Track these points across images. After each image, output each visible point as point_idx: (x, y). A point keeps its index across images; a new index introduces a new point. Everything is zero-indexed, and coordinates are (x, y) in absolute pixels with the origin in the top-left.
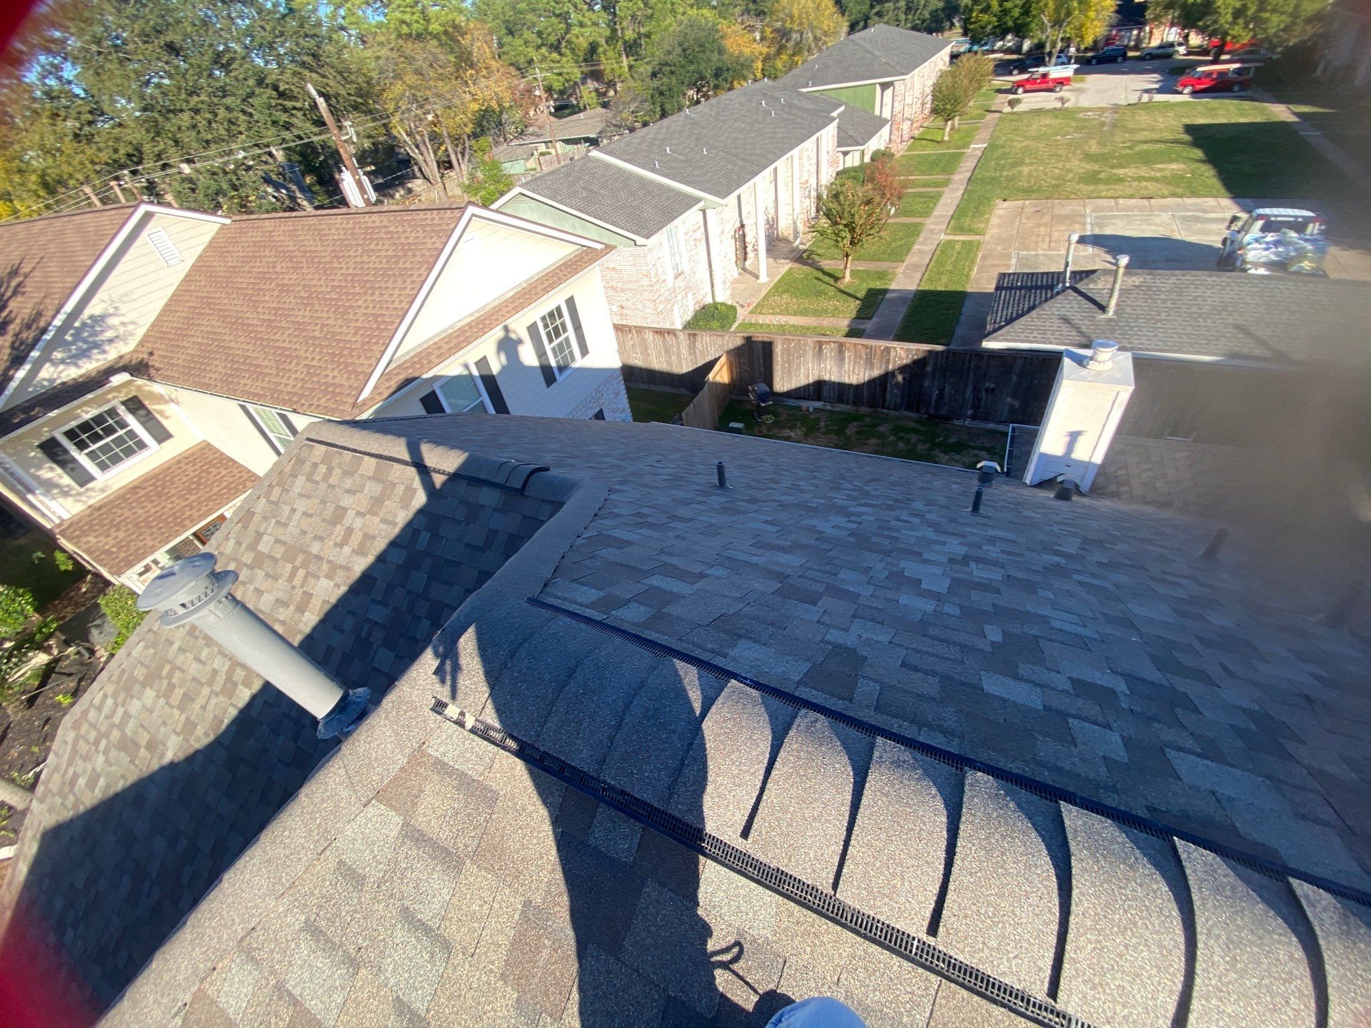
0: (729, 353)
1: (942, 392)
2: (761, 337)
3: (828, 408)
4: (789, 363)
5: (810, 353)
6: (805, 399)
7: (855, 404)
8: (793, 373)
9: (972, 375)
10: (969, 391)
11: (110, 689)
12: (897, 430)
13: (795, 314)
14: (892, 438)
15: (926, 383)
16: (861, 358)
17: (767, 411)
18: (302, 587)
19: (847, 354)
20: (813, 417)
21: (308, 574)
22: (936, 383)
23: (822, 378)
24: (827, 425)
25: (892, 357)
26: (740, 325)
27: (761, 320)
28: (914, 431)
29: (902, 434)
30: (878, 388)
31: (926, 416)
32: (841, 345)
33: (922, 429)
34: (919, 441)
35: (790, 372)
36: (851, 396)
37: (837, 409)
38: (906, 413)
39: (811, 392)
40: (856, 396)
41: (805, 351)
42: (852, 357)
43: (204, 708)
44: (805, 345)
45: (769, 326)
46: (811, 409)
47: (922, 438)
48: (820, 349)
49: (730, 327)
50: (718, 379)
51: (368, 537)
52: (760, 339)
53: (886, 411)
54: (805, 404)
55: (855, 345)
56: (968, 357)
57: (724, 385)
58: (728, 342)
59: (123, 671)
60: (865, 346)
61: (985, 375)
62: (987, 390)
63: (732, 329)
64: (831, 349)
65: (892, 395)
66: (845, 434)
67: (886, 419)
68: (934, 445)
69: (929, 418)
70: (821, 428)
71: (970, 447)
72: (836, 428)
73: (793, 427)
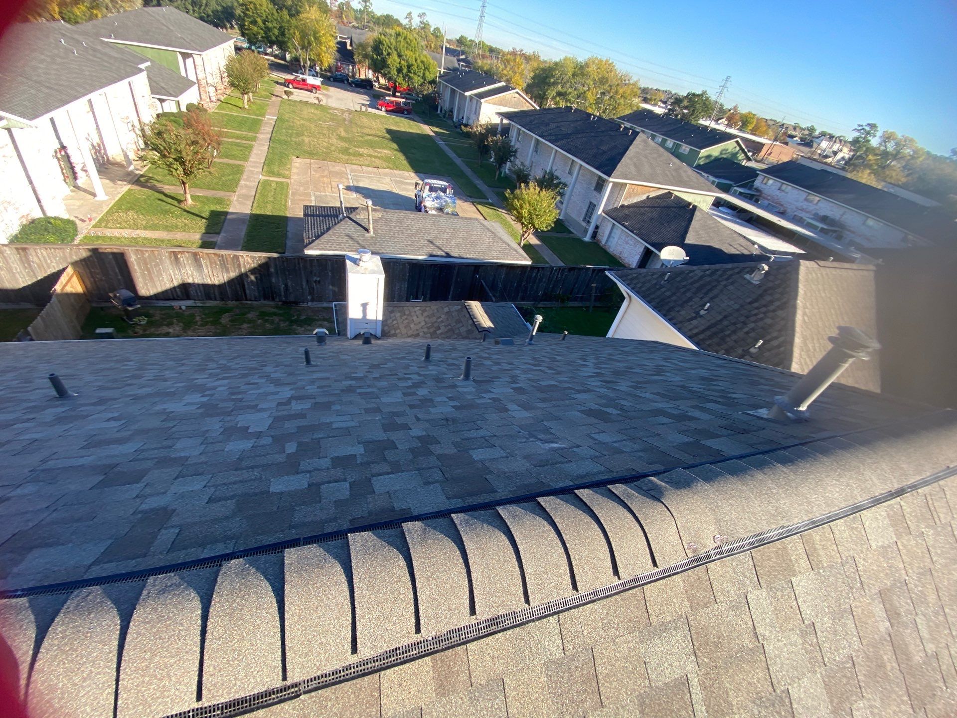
0: (75, 264)
1: (286, 286)
2: (108, 248)
3: (199, 304)
4: (148, 270)
5: (168, 261)
6: (174, 299)
7: (222, 299)
8: (156, 279)
9: (303, 272)
10: (304, 283)
12: (262, 315)
13: (145, 228)
14: (260, 321)
15: (274, 280)
16: (216, 264)
17: (137, 313)
19: (203, 261)
20: (187, 313)
22: (280, 279)
23: (186, 281)
24: (202, 318)
25: (242, 263)
26: (85, 237)
27: (109, 233)
28: (275, 314)
29: (267, 318)
30: (238, 286)
31: (280, 303)
32: (195, 255)
33: (281, 312)
34: (280, 320)
35: (151, 279)
36: (217, 294)
37: (208, 305)
38: (266, 302)
39: (179, 293)
40: (221, 293)
41: (161, 260)
42: (208, 264)
44: (159, 254)
45: (119, 238)
46: (184, 308)
47: (282, 318)
48: (177, 259)
49: (73, 240)
50: (69, 289)
52: (109, 250)
53: (249, 302)
54: (175, 304)
55: (207, 254)
56: (297, 260)
57: (77, 295)
58: (71, 254)
60: (218, 255)
61: (311, 272)
62: (315, 282)
63: (76, 242)
64: (187, 258)
65: (251, 291)
66: (221, 323)
67: (251, 308)
68: (292, 322)
69: (283, 304)
70: (197, 322)
71: (315, 320)
72: (211, 319)
73: (169, 325)
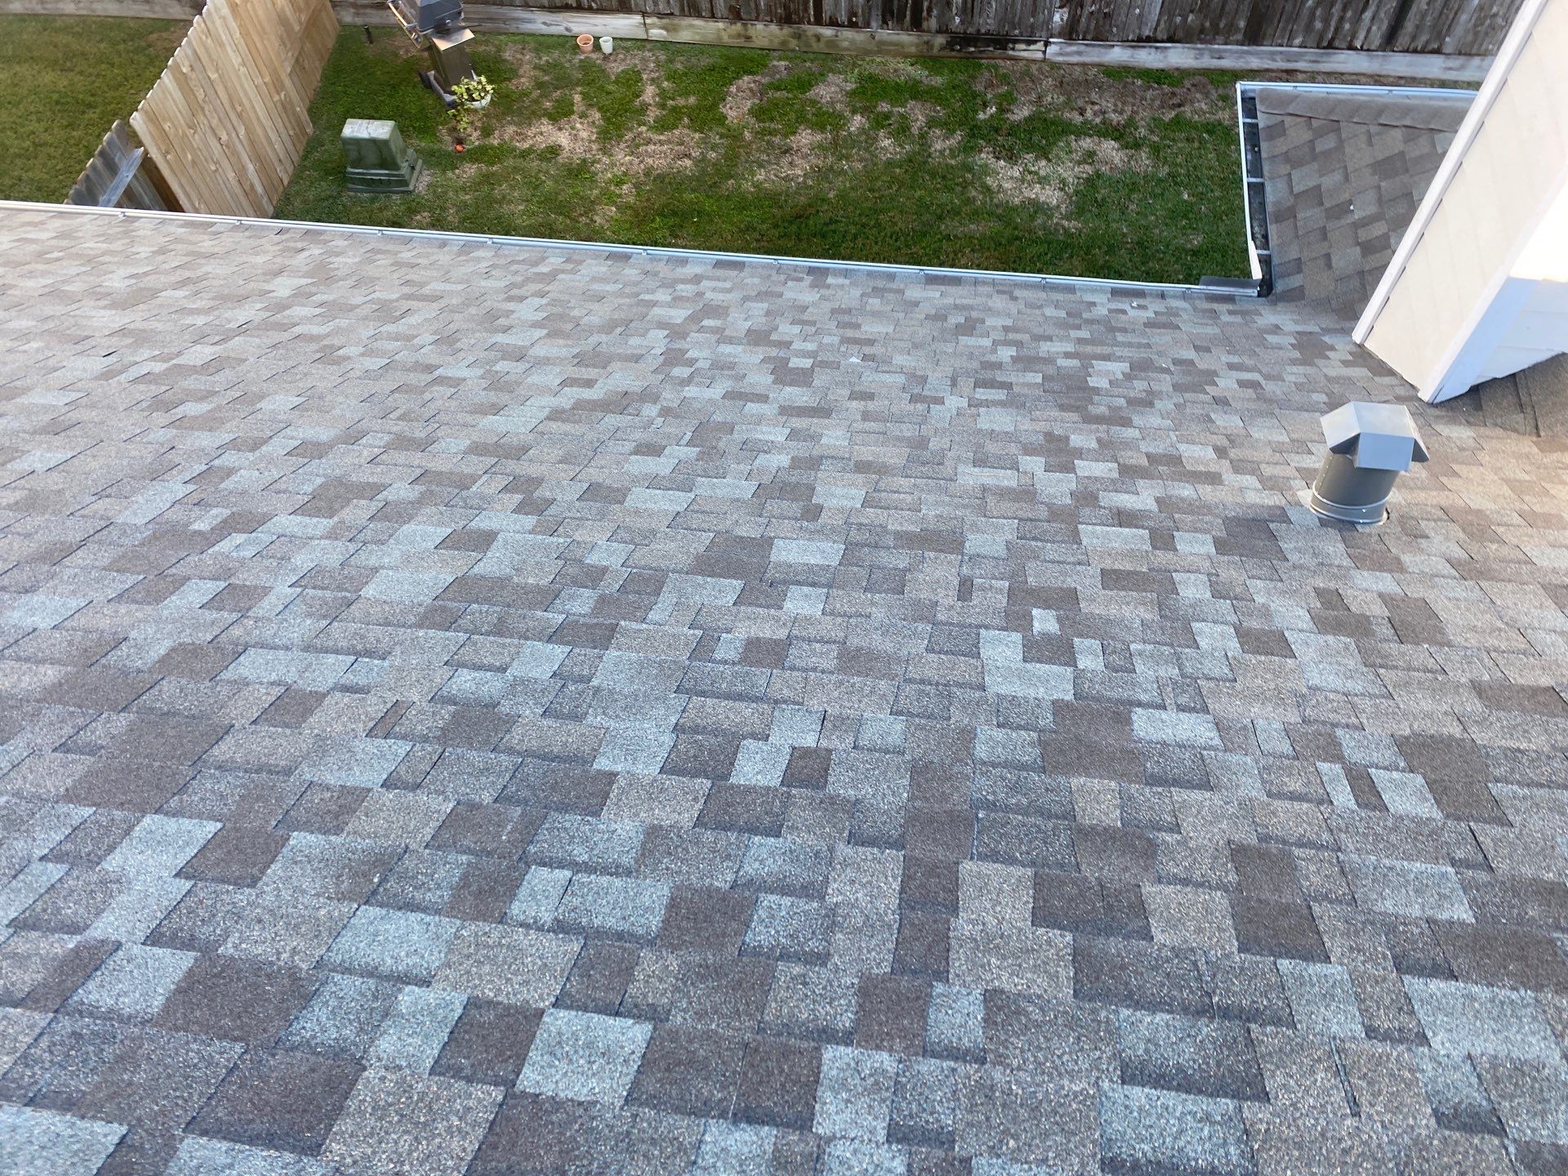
3: (657, 33)
6: (579, 7)
7: (735, 15)
12: (870, 91)
14: (857, 121)
20: (616, 68)
24: (662, 94)
28: (915, 91)
29: (884, 107)
31: (940, 40)
33: (938, 81)
34: (932, 123)
37: (685, 36)
38: (887, 34)
46: (607, 46)
47: (941, 112)
53: (828, 32)
54: (582, 26)
67: (831, 58)
68: (976, 134)
69: (950, 45)
70: (644, 108)
71: (1067, 129)
72: (692, 100)
73: (560, 114)
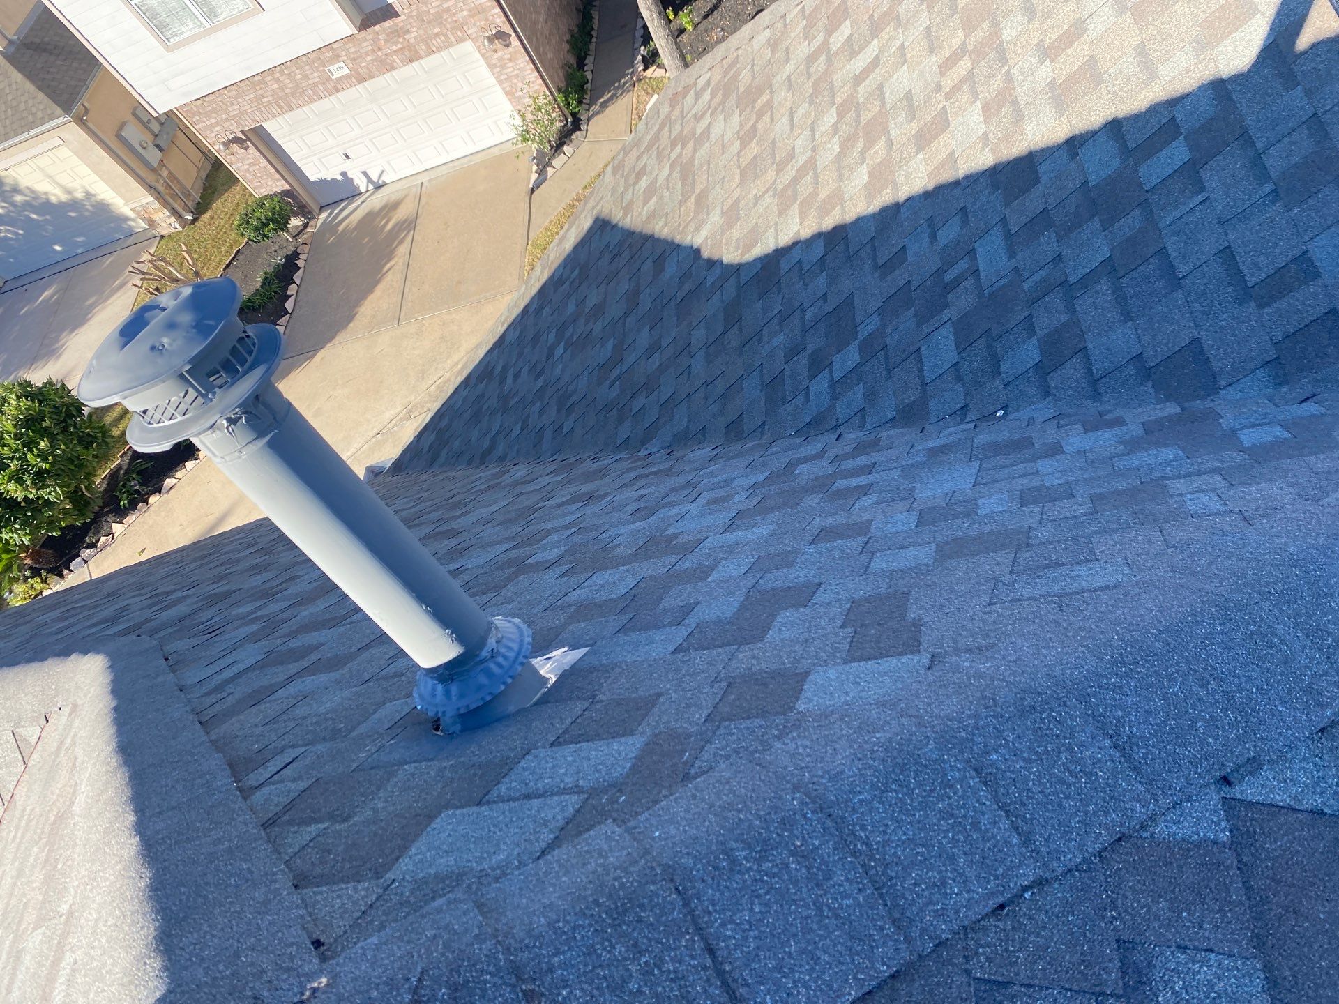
11: (717, 75)
18: (948, 96)
21: (970, 77)
43: (757, 199)
51: (1091, 72)
59: (736, 61)
